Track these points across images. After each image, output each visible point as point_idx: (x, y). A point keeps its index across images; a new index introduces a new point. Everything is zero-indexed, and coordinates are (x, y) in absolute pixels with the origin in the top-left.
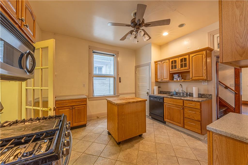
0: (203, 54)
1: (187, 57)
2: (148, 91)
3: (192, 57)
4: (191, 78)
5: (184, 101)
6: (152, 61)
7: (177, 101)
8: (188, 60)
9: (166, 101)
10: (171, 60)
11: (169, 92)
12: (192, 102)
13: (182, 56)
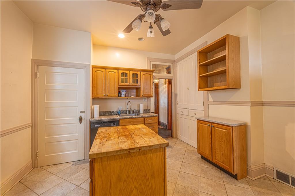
0: (151, 75)
1: (139, 73)
2: (82, 115)
3: (143, 74)
4: (142, 95)
5: (145, 118)
6: (91, 63)
7: (138, 120)
8: (139, 76)
9: (124, 123)
10: (120, 72)
11: (110, 112)
12: (151, 118)
13: (134, 71)
